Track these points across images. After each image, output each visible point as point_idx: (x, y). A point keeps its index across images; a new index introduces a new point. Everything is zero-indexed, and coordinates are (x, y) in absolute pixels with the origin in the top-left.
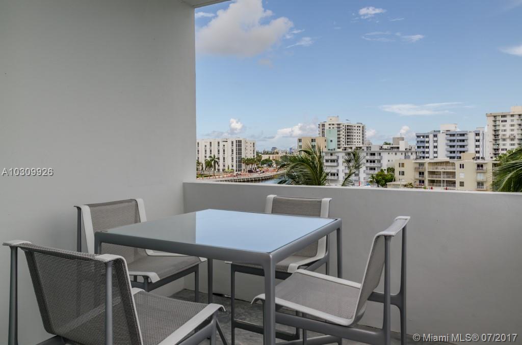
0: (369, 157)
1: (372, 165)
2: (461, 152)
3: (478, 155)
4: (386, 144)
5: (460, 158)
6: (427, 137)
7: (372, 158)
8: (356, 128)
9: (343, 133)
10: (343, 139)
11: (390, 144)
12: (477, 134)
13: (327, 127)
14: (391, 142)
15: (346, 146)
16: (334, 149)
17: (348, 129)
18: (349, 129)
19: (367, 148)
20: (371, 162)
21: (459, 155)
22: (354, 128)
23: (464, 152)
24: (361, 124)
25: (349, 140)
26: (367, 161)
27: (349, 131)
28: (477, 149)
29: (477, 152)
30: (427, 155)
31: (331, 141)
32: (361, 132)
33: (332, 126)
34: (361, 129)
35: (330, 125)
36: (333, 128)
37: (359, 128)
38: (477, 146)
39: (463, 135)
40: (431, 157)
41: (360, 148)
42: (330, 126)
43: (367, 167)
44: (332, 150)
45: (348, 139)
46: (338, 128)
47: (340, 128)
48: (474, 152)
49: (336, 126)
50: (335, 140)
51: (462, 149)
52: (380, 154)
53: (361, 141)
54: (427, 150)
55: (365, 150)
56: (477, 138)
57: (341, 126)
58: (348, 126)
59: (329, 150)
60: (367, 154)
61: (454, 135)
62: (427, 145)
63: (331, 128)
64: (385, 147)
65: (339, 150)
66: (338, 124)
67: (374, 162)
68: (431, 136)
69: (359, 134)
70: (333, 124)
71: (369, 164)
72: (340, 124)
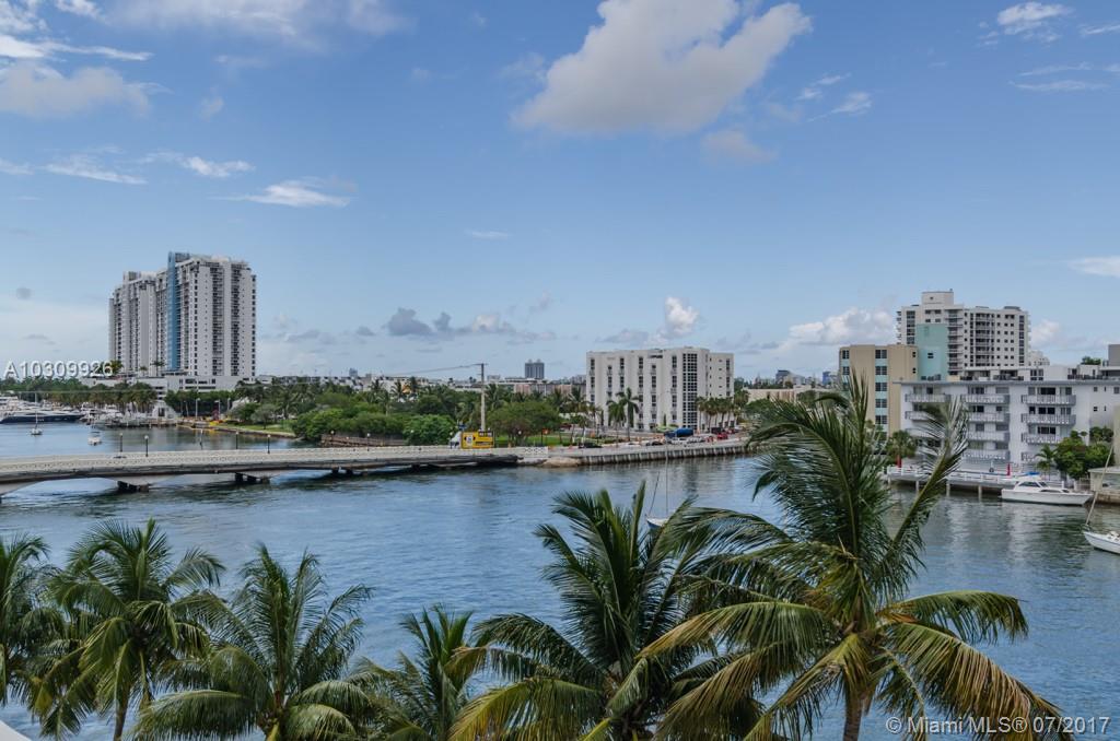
0: (1035, 400)
1: (1046, 420)
7: (1046, 401)
8: (1003, 320)
9: (964, 333)
10: (964, 350)
13: (920, 319)
15: (975, 368)
16: (939, 377)
17: (978, 324)
18: (982, 323)
19: (1034, 372)
20: (1042, 411)
22: (997, 320)
24: (1018, 309)
25: (981, 353)
26: (1032, 409)
27: (981, 328)
31: (931, 355)
32: (1016, 329)
33: (933, 317)
34: (1016, 321)
35: (928, 312)
36: (938, 321)
37: (1009, 321)
41: (1013, 373)
42: (928, 317)
43: (1030, 426)
44: (931, 379)
45: (978, 349)
46: (951, 320)
47: (956, 320)
49: (947, 315)
50: (942, 352)
53: (1016, 354)
55: (1027, 378)
57: (960, 315)
58: (978, 315)
59: (924, 378)
60: (1031, 391)
63: (933, 321)
65: (951, 379)
66: (950, 311)
67: (1052, 411)
69: (1009, 337)
70: (938, 312)
71: (1035, 418)
72: (955, 311)
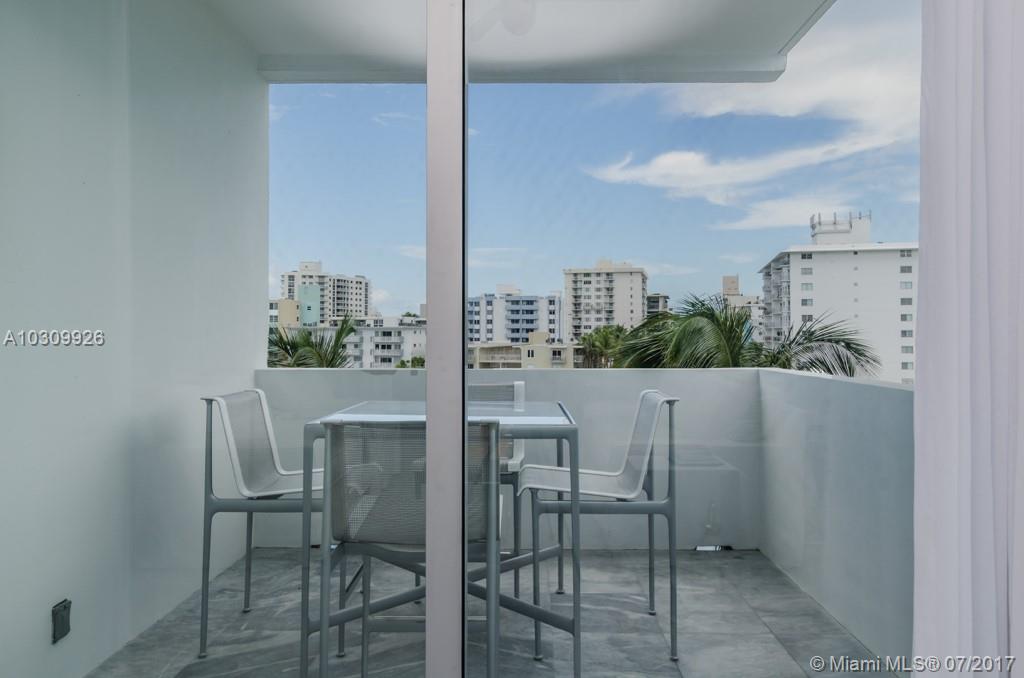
0: (380, 339)
1: (386, 353)
2: (528, 331)
3: (552, 336)
4: (409, 315)
5: (527, 340)
6: (477, 304)
7: (386, 340)
8: (354, 285)
9: (329, 293)
10: (329, 305)
11: (414, 316)
12: (552, 302)
13: (298, 281)
14: (418, 313)
15: (336, 318)
16: (316, 324)
17: (338, 287)
18: (340, 285)
19: (376, 322)
20: (383, 347)
21: (525, 335)
22: (350, 285)
23: (532, 330)
24: (363, 277)
25: (340, 307)
26: (377, 346)
27: (340, 290)
28: (552, 326)
29: (552, 331)
30: (476, 336)
31: (309, 308)
32: (363, 291)
33: (308, 280)
34: (363, 286)
35: (304, 277)
36: (311, 283)
37: (359, 286)
38: (551, 322)
39: (530, 302)
40: (483, 338)
41: (363, 321)
42: (304, 280)
43: (376, 357)
44: (310, 325)
45: (338, 304)
46: (320, 283)
47: (323, 283)
48: (547, 331)
49: (317, 280)
50: (316, 307)
51: (530, 326)
52: (399, 333)
53: (363, 309)
54: (476, 327)
55: (372, 325)
56: (552, 307)
57: (327, 280)
58: (338, 280)
59: (305, 325)
60: (377, 333)
61: (517, 302)
62: (476, 318)
63: (307, 284)
64: (408, 320)
65: (322, 325)
66: (320, 277)
67: (389, 347)
68: (483, 303)
69: (358, 297)
70: (311, 277)
71: (380, 352)
72: (323, 277)
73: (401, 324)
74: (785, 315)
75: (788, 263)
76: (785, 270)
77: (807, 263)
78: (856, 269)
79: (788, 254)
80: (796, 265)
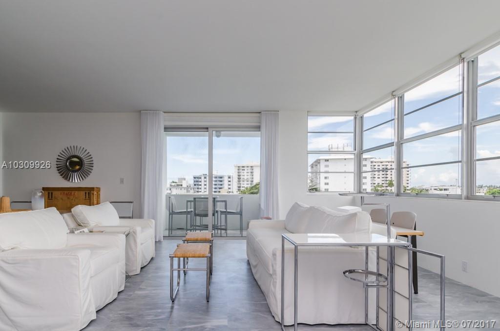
2: (220, 188)
3: (229, 190)
4: (174, 182)
5: (220, 192)
6: (200, 178)
11: (176, 183)
12: (229, 177)
14: (177, 182)
21: (219, 190)
23: (222, 188)
28: (229, 187)
29: (229, 188)
30: (200, 190)
38: (229, 185)
39: (221, 178)
40: (203, 191)
48: (227, 188)
51: (221, 187)
52: (170, 189)
54: (200, 187)
56: (229, 180)
62: (200, 183)
64: (173, 184)
68: (203, 178)
73: (171, 186)
74: (318, 182)
75: (320, 163)
76: (318, 166)
77: (327, 163)
78: (345, 165)
79: (320, 160)
80: (323, 164)
